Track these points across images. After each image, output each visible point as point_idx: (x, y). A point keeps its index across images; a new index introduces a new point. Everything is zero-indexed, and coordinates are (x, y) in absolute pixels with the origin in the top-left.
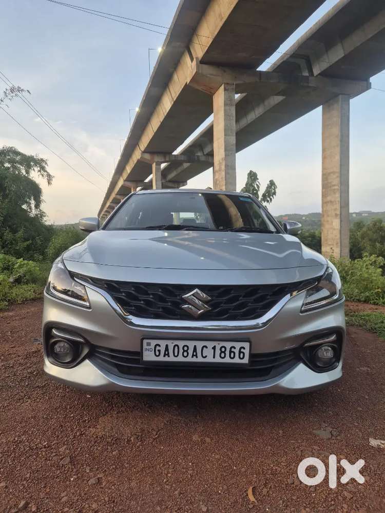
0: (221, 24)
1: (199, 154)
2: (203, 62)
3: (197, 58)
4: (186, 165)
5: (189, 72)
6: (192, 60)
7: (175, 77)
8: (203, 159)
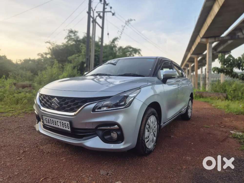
1: (239, 34)
4: (230, 42)
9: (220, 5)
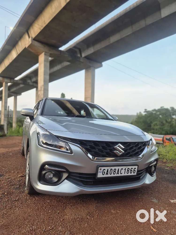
0: (44, 26)
1: (29, 81)
2: (35, 39)
3: (32, 37)
4: (22, 86)
5: (27, 42)
6: (29, 37)
7: (20, 43)
8: (31, 84)
9: (18, 53)
